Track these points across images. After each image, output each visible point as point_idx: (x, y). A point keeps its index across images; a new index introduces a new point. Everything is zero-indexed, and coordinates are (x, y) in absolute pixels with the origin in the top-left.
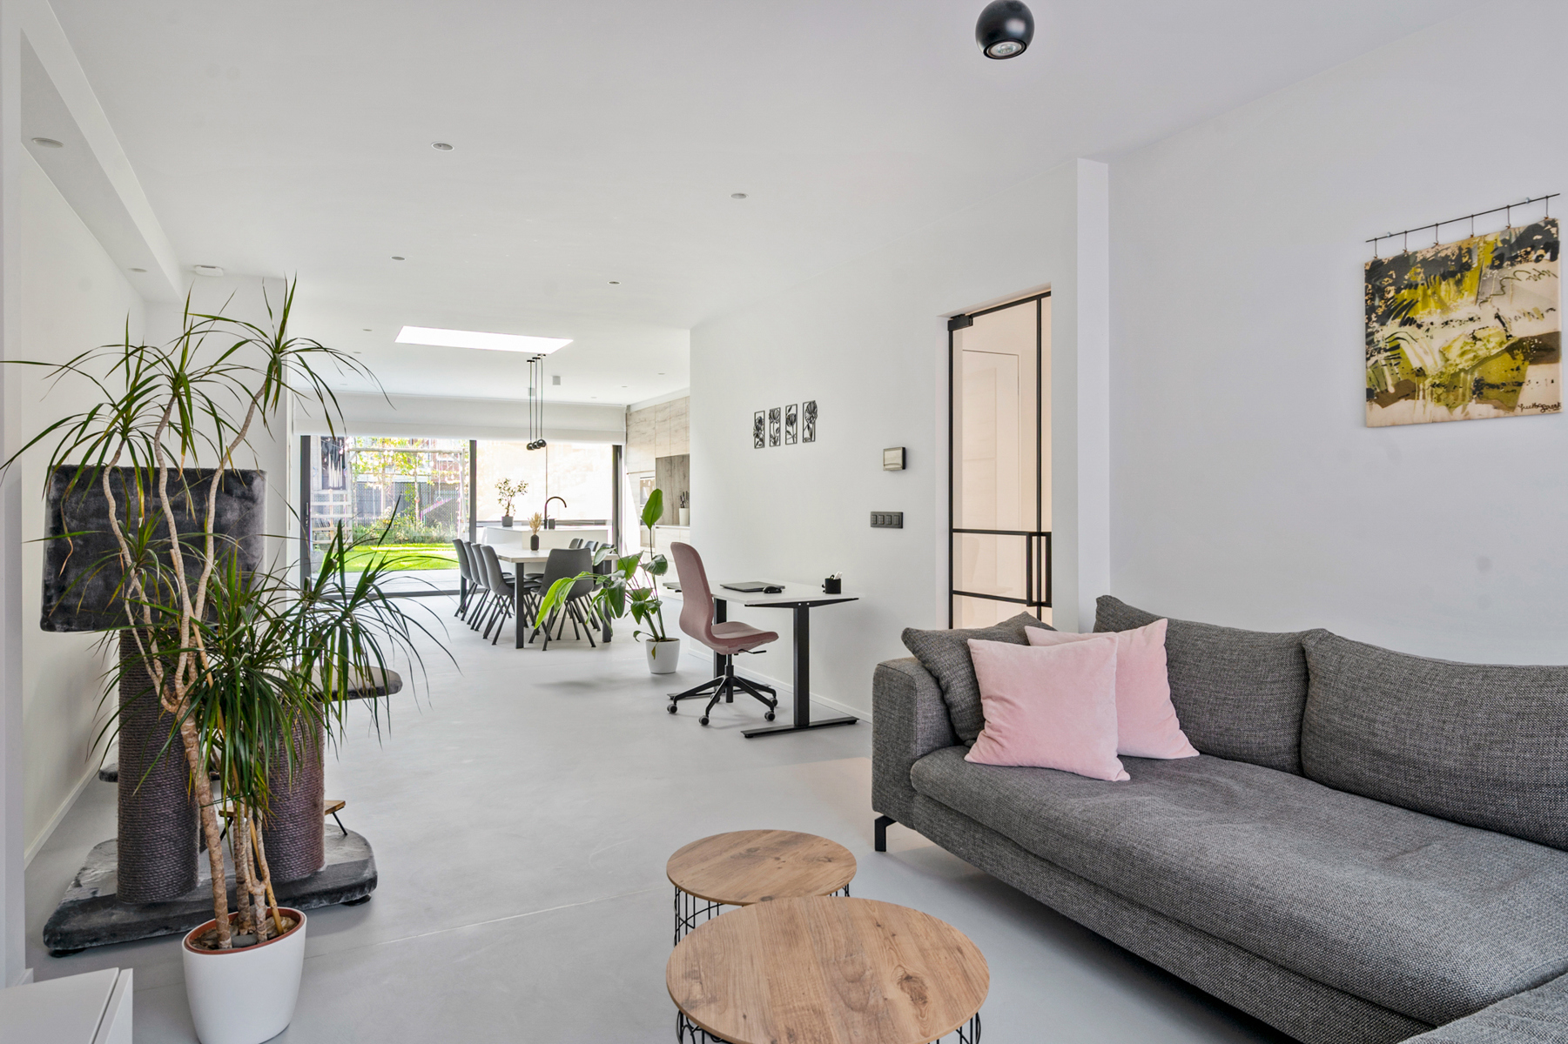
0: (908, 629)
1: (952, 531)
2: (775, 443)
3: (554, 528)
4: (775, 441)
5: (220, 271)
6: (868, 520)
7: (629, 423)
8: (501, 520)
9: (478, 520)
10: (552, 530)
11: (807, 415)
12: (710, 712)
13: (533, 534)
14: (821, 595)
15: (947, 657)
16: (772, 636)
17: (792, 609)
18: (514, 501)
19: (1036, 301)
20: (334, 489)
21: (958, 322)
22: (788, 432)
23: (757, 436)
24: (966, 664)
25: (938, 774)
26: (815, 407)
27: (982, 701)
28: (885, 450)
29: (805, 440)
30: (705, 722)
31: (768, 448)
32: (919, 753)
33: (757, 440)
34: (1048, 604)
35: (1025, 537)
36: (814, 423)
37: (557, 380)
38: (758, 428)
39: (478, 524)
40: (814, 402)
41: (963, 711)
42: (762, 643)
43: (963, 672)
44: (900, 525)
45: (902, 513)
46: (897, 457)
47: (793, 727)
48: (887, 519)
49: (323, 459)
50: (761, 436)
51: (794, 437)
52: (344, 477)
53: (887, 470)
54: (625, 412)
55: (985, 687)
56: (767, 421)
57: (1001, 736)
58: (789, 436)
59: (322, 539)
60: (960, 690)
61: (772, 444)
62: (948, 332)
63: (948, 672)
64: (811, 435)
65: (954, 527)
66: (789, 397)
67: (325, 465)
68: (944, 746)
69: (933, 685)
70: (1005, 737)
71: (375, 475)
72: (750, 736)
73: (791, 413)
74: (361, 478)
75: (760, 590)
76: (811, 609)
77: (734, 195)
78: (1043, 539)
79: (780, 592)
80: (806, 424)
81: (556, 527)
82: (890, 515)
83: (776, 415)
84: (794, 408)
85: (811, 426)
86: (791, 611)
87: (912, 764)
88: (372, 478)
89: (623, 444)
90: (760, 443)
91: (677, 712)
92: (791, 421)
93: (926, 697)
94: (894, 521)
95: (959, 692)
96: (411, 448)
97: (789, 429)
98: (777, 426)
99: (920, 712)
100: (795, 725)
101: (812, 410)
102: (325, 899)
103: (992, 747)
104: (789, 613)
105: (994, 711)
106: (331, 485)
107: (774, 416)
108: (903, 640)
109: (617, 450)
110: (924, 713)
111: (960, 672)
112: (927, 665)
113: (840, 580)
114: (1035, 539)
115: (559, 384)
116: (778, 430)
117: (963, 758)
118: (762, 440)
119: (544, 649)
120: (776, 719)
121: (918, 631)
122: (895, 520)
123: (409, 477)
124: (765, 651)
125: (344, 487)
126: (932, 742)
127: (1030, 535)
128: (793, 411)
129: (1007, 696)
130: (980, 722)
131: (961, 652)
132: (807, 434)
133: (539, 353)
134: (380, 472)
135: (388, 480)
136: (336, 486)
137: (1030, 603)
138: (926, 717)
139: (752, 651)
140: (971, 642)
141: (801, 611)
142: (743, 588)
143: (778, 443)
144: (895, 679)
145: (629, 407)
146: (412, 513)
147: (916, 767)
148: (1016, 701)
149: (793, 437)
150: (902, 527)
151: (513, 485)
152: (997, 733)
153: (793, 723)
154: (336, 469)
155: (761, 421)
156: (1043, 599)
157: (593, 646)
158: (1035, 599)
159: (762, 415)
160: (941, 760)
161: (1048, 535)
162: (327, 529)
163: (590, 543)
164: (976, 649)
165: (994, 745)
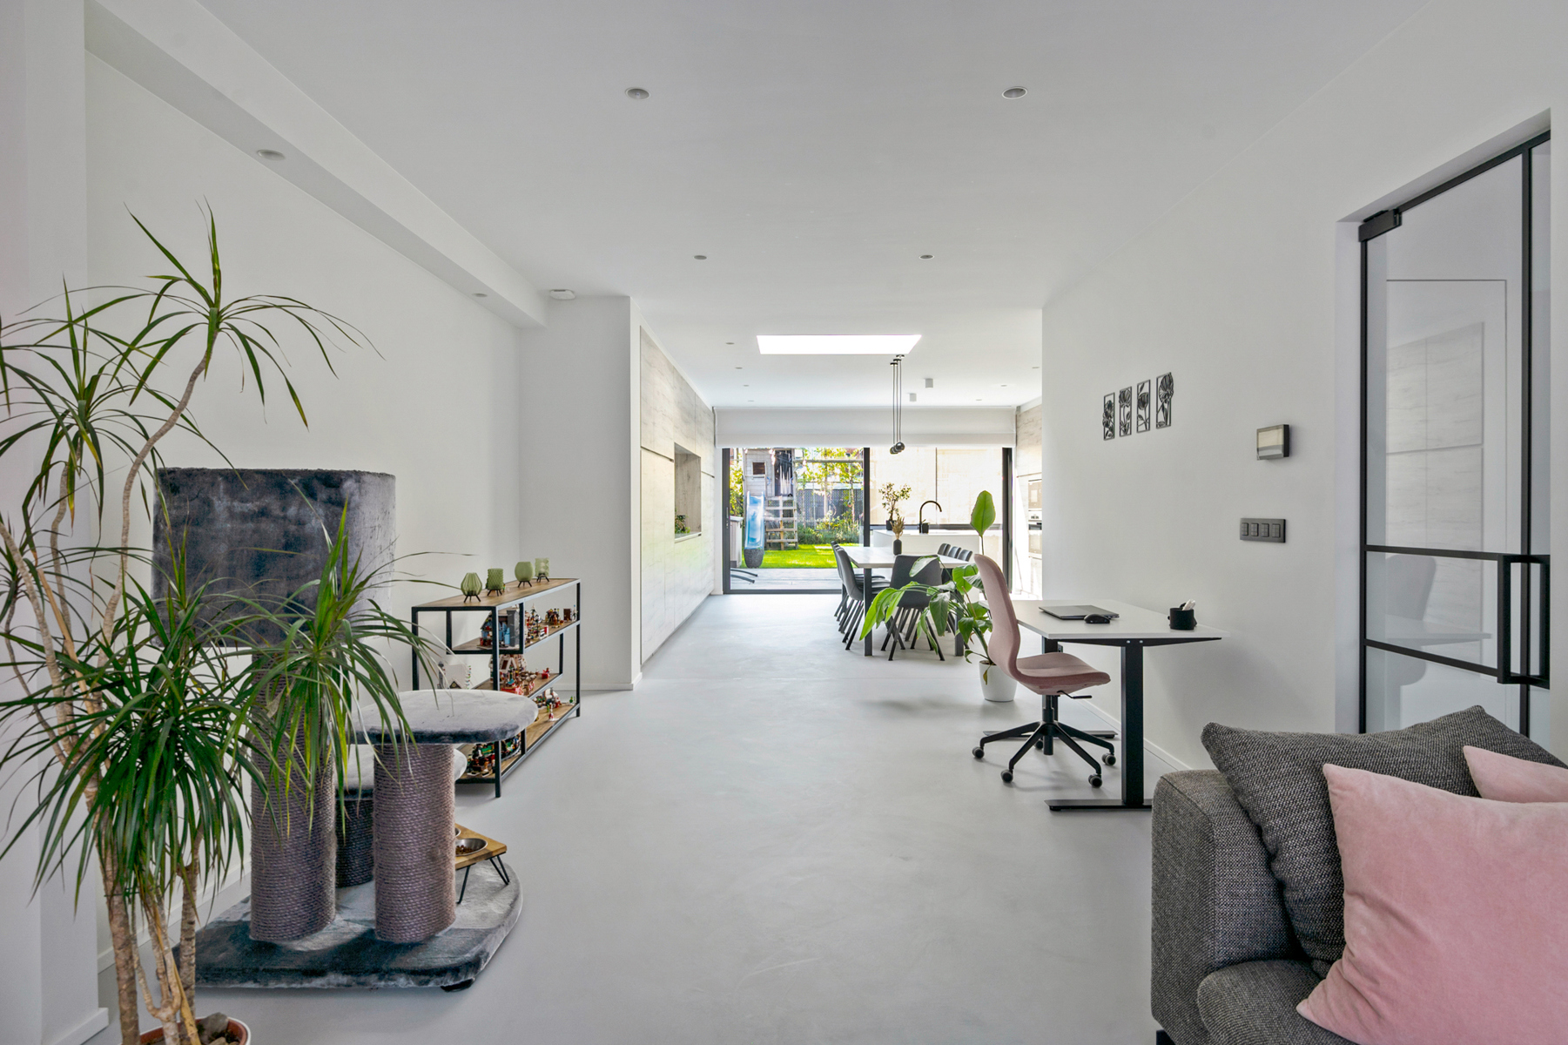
0: (1212, 725)
1: (1365, 548)
2: (1125, 431)
3: (927, 532)
4: (1126, 429)
5: (571, 293)
6: (1236, 530)
7: (1019, 424)
8: (885, 523)
9: (871, 523)
10: (925, 534)
11: (1162, 392)
12: (1015, 766)
13: (896, 539)
14: (1163, 629)
15: (1279, 791)
16: (1102, 678)
17: (1120, 648)
18: (898, 505)
19: (1520, 158)
20: (784, 495)
21: (1376, 224)
22: (1139, 417)
23: (1106, 424)
24: (1315, 812)
25: (1240, 1022)
26: (1171, 381)
27: (1345, 896)
28: (1259, 431)
29: (1159, 425)
30: (1007, 778)
31: (1118, 439)
32: (1220, 958)
33: (1107, 429)
34: (1543, 680)
35: (1495, 563)
36: (1170, 403)
37: (929, 383)
38: (1107, 415)
39: (871, 528)
40: (1170, 375)
41: (1308, 900)
42: (1086, 686)
43: (1312, 828)
44: (1282, 538)
45: (1285, 520)
46: (1277, 438)
47: (1120, 804)
48: (1262, 530)
49: (776, 470)
50: (1111, 424)
51: (1147, 422)
52: (792, 486)
53: (1261, 458)
54: (1014, 413)
55: (1353, 868)
56: (1117, 405)
57: (1377, 993)
58: (1141, 422)
59: (774, 538)
60: (1303, 860)
61: (1122, 434)
62: (1359, 245)
63: (1278, 821)
64: (1166, 418)
65: (1370, 542)
66: (1141, 373)
67: (777, 475)
68: (1268, 957)
69: (1251, 837)
70: (1385, 997)
71: (819, 483)
72: (1058, 808)
73: (1143, 392)
74: (809, 486)
75: (1080, 618)
76: (1145, 649)
77: (1009, 92)
78: (1536, 569)
79: (1108, 622)
80: (1160, 404)
81: (930, 531)
82: (1267, 524)
83: (1127, 397)
84: (1147, 385)
85: (1166, 406)
86: (1118, 650)
87: (1206, 974)
88: (817, 486)
89: (1013, 446)
90: (1110, 433)
91: (984, 757)
92: (1143, 402)
93: (1233, 859)
94: (1277, 532)
95: (1300, 863)
96: (847, 458)
97: (1142, 412)
98: (1127, 410)
99: (1222, 884)
100: (1123, 802)
101: (1167, 383)
102: (413, 980)
103: (1356, 1010)
104: (1116, 652)
105: (1364, 931)
106: (782, 492)
107: (1124, 397)
108: (1203, 742)
109: (1007, 453)
110: (1229, 886)
111: (1304, 826)
112: (1240, 799)
113: (1192, 611)
114: (1516, 569)
115: (931, 386)
116: (1129, 416)
117: (1296, 1003)
118: (1112, 429)
119: (891, 659)
120: (1103, 785)
121: (1230, 731)
122: (1274, 531)
123: (846, 484)
124: (1090, 697)
125: (792, 495)
126: (1246, 941)
127: (1506, 561)
128: (1146, 390)
129: (1399, 907)
130: (1335, 942)
131: (1310, 784)
132: (1161, 418)
133: (898, 353)
134: (824, 480)
135: (831, 488)
136: (786, 493)
137: (1505, 676)
138: (1234, 896)
139: (1072, 694)
140: (1330, 769)
141: (1133, 650)
142: (1060, 615)
143: (1129, 432)
144: (1181, 811)
145: (1019, 408)
146: (849, 516)
147: (1206, 987)
148: (1419, 922)
149: (1145, 423)
150: (1284, 541)
151: (897, 489)
152: (1368, 983)
153: (1120, 798)
154: (786, 478)
155: (1110, 406)
156: (1535, 670)
157: (942, 659)
158: (1516, 668)
159: (1111, 398)
160: (1253, 994)
161: (1544, 561)
162: (778, 530)
163: (954, 548)
164: (1340, 787)
165: (1359, 1004)
